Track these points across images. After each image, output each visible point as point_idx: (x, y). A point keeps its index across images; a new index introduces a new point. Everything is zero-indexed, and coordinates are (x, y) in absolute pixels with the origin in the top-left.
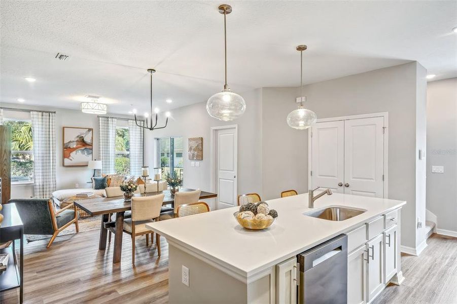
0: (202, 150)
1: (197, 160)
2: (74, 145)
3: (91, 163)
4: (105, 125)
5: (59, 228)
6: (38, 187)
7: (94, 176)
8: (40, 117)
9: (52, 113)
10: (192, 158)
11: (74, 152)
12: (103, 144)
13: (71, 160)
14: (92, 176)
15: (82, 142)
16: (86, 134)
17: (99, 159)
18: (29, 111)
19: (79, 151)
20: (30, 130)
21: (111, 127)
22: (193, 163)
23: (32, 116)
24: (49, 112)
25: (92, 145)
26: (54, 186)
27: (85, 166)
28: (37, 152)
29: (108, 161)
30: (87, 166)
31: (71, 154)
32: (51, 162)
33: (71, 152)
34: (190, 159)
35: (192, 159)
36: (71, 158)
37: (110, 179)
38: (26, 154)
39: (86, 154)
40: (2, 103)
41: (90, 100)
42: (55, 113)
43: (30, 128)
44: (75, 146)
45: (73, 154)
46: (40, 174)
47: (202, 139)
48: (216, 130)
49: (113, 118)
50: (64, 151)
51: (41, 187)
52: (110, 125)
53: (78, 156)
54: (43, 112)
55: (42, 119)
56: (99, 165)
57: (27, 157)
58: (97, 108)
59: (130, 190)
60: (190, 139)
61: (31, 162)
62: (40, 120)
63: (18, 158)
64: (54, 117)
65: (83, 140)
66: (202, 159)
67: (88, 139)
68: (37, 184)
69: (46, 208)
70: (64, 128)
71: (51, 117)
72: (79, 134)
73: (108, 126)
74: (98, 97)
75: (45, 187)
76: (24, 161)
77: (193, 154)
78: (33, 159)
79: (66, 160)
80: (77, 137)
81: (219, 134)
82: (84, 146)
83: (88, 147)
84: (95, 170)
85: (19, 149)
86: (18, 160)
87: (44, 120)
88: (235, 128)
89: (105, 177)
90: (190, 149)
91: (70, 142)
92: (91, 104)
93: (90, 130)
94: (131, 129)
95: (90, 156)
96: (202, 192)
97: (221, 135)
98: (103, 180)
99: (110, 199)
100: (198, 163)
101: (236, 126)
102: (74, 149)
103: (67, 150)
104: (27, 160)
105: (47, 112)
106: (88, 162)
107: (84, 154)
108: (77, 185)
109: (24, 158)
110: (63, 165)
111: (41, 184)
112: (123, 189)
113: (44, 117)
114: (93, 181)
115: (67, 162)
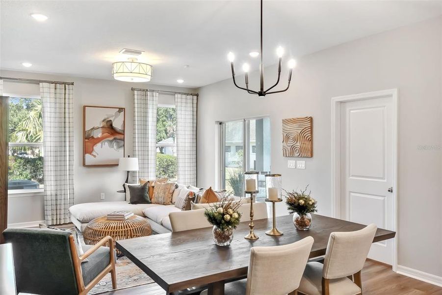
0: (311, 140)
1: (301, 156)
2: (98, 134)
3: (122, 161)
4: (142, 102)
5: (86, 285)
6: (49, 198)
7: (127, 182)
8: (53, 90)
9: (69, 84)
10: (290, 153)
11: (99, 145)
12: (140, 132)
13: (95, 156)
14: (123, 181)
15: (110, 128)
16: (116, 116)
17: (134, 156)
18: (38, 82)
19: (106, 143)
20: (40, 116)
21: (150, 107)
22: (291, 163)
23: (41, 91)
24: (65, 84)
25: (123, 133)
26: (72, 197)
27: (114, 165)
28: (48, 144)
29: (146, 158)
30: (118, 165)
31: (95, 148)
32: (68, 159)
33: (95, 144)
34: (285, 155)
35: (291, 155)
36: (94, 153)
37: (153, 187)
38: (36, 148)
39: (115, 147)
40: (2, 71)
41: (126, 57)
42: (72, 84)
43: (40, 114)
44: (100, 135)
45: (97, 148)
46: (52, 177)
47: (311, 119)
48: (341, 102)
49: (153, 91)
50: (84, 143)
51: (54, 198)
52: (150, 102)
53: (104, 151)
54: (56, 83)
55: (55, 93)
56: (134, 164)
57: (37, 151)
58: (137, 71)
59: (229, 223)
60: (285, 122)
61: (40, 159)
62: (53, 95)
63: (26, 153)
64: (71, 91)
65: (111, 125)
66: (312, 156)
67: (118, 125)
68: (49, 193)
69: (65, 249)
70: (85, 107)
71: (67, 90)
72: (106, 117)
73: (146, 104)
74: (139, 53)
75: (59, 197)
76: (32, 157)
77: (293, 148)
78: (42, 155)
79: (87, 155)
80: (103, 121)
81: (348, 109)
82: (112, 134)
83: (118, 136)
84: (128, 172)
85: (26, 141)
86: (26, 156)
87: (58, 95)
88: (391, 96)
89: (146, 184)
90: (287, 138)
91: (93, 129)
92: (128, 65)
93: (121, 110)
94: (179, 108)
95: (122, 150)
96: (379, 230)
97: (352, 112)
98: (143, 189)
99: (183, 237)
100: (301, 164)
101: (395, 92)
102: (99, 140)
103: (89, 141)
104: (37, 156)
105: (62, 83)
106: (118, 160)
107: (113, 147)
108: (103, 197)
109: (33, 153)
110: (84, 165)
111: (54, 193)
112: (212, 219)
113: (58, 91)
114: (128, 190)
115: (90, 159)
